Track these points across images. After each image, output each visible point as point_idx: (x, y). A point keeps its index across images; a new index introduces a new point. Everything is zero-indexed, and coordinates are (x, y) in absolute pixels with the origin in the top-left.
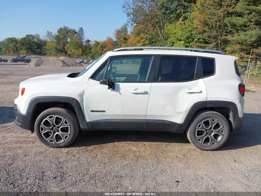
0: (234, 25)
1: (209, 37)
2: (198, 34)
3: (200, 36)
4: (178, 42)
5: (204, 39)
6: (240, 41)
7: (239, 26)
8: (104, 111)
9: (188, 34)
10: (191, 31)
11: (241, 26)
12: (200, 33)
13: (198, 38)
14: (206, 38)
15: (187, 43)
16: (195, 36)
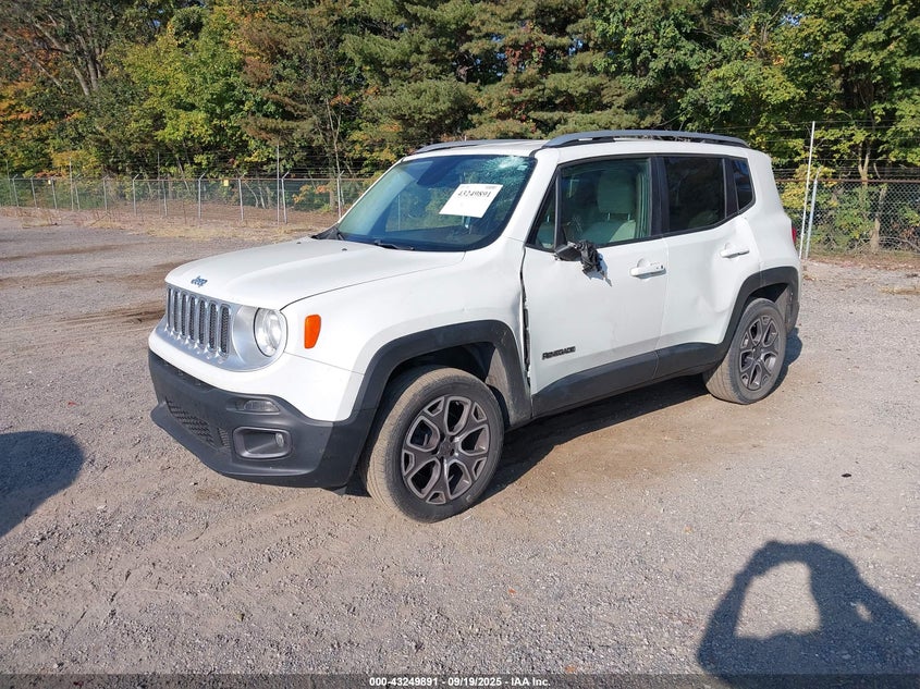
0: (374, 62)
1: (294, 96)
2: (256, 85)
3: (264, 93)
4: (182, 113)
5: (277, 104)
6: (405, 111)
7: (388, 64)
8: (572, 349)
9: (218, 86)
10: (226, 74)
11: (394, 65)
12: (261, 84)
13: (258, 100)
14: (287, 100)
15: (220, 117)
16: (245, 93)
